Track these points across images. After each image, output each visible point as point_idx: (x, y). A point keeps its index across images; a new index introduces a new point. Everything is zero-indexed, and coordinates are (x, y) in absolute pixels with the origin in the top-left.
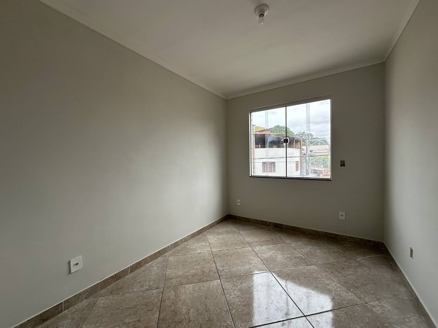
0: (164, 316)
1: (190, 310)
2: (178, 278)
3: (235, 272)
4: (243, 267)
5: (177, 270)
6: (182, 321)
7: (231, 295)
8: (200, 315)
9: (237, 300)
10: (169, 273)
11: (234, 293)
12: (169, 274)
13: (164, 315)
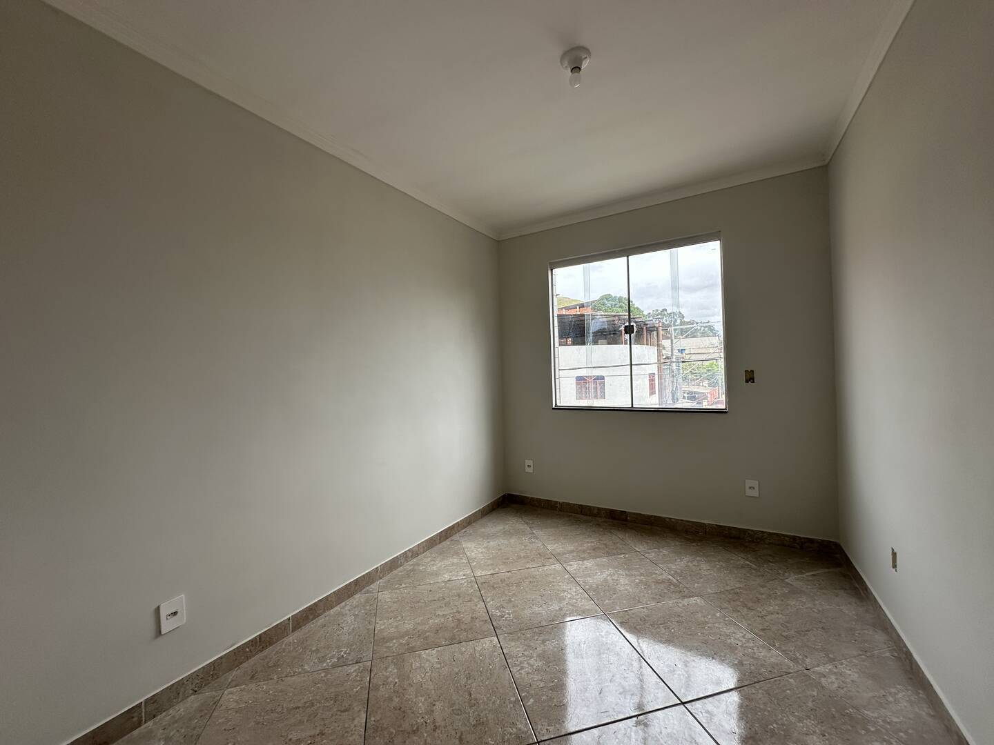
0: (378, 721)
1: (434, 705)
2: (402, 637)
3: (528, 619)
4: (544, 606)
5: (399, 621)
6: (418, 729)
7: (522, 668)
8: (458, 715)
9: (536, 678)
10: (382, 627)
11: (528, 663)
12: (383, 629)
13: (378, 719)
